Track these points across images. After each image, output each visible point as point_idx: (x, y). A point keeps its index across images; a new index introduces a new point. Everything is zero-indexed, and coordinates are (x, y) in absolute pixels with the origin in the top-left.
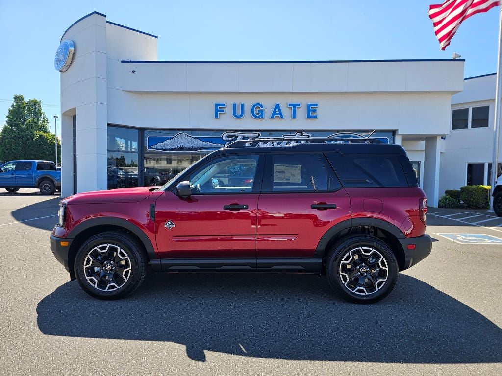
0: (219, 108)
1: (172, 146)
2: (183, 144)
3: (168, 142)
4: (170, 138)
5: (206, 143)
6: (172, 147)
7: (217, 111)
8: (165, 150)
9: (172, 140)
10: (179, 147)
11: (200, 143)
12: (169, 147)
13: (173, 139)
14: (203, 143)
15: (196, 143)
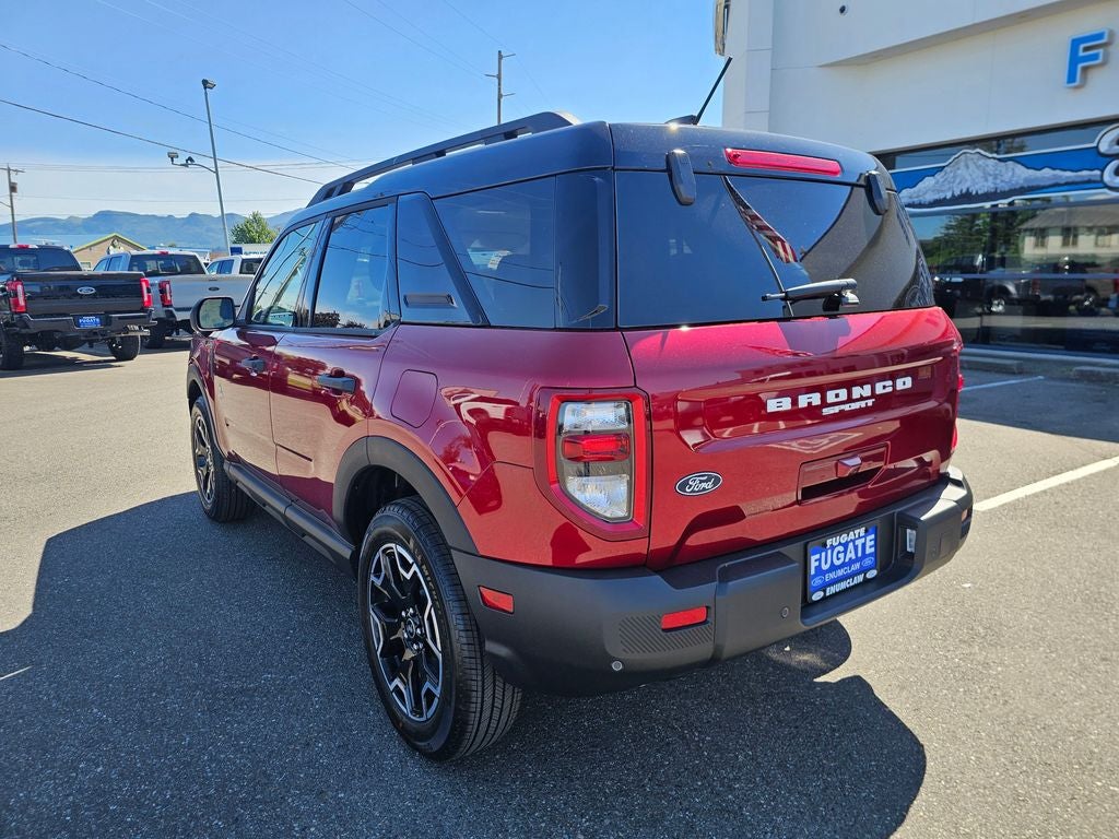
0: (1086, 49)
1: (939, 191)
2: (968, 184)
3: (928, 182)
4: (932, 172)
5: (1038, 174)
6: (937, 197)
7: (1074, 60)
8: (920, 205)
9: (938, 176)
10: (957, 193)
11: (1022, 175)
12: (930, 197)
13: (942, 173)
14: (1031, 172)
15: (1007, 177)
